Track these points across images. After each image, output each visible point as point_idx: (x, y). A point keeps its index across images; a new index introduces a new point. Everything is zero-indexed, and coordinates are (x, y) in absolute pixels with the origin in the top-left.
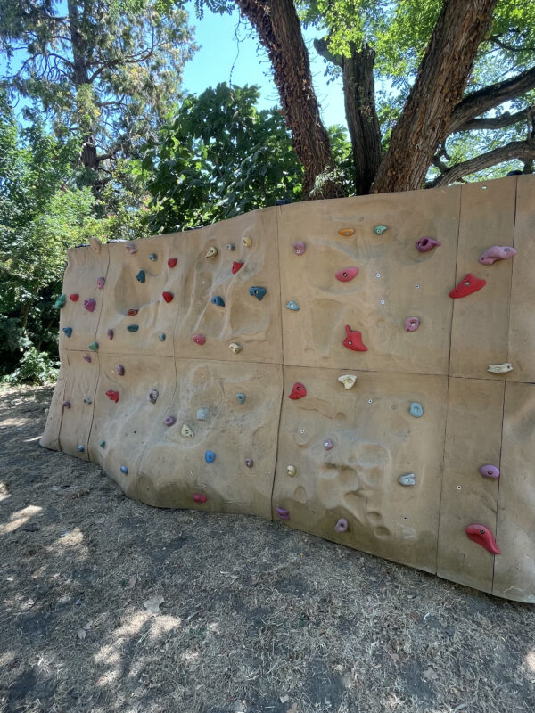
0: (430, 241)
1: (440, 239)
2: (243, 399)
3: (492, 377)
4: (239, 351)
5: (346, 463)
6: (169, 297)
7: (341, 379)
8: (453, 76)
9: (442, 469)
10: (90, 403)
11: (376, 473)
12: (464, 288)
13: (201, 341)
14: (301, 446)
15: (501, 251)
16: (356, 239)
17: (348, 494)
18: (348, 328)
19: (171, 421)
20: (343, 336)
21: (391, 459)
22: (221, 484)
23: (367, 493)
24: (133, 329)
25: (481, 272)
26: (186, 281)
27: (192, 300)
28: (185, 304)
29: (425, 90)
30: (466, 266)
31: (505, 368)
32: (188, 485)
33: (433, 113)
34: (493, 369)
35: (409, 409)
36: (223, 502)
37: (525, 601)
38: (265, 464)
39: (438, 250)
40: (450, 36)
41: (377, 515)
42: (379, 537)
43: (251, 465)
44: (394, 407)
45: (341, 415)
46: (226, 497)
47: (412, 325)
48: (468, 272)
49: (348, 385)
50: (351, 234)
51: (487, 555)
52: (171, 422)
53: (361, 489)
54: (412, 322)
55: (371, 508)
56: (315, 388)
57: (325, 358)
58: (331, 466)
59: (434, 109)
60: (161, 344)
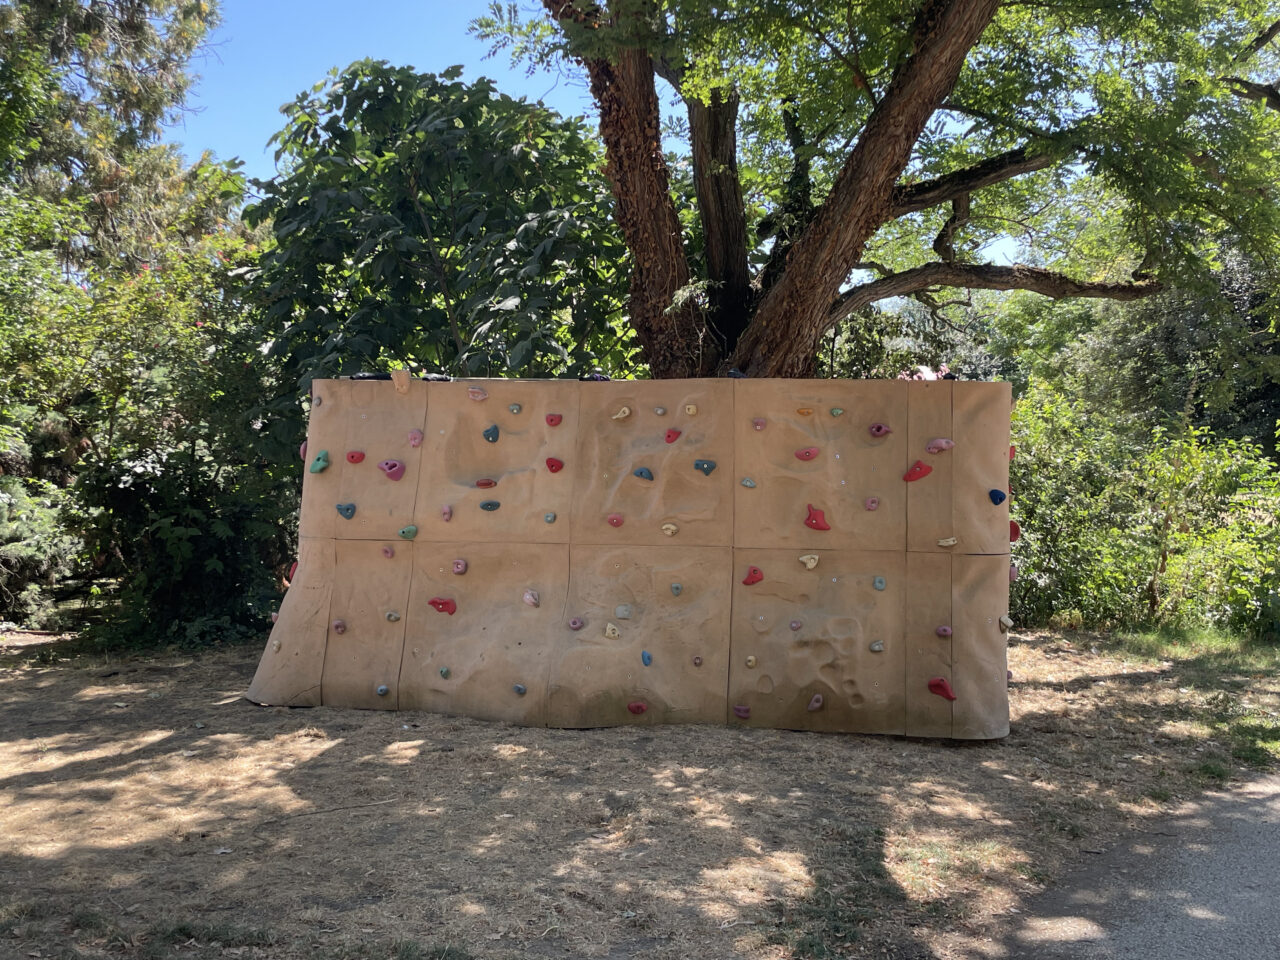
0: (884, 429)
1: (892, 426)
2: (677, 591)
3: (942, 550)
4: (674, 534)
5: (820, 637)
6: (555, 465)
7: (804, 559)
8: (871, 209)
9: (905, 637)
10: (398, 619)
11: (850, 643)
12: (915, 472)
13: (617, 523)
14: (761, 633)
15: (943, 443)
16: (813, 420)
17: (823, 667)
18: (810, 507)
19: (578, 624)
20: (805, 515)
21: (861, 628)
22: (664, 687)
23: (842, 662)
24: (491, 506)
25: (928, 460)
26: (582, 446)
27: (595, 472)
28: (582, 475)
29: (839, 218)
30: (916, 454)
31: (951, 542)
32: (624, 691)
33: (846, 243)
34: (943, 543)
35: (874, 583)
36: (668, 710)
37: (977, 738)
38: (717, 660)
39: (891, 436)
40: (868, 169)
41: (852, 683)
42: (854, 706)
43: (698, 663)
44: (859, 583)
45: (805, 597)
46: (670, 703)
47: (871, 505)
48: (918, 458)
49: (811, 564)
50: (809, 413)
51: (946, 701)
52: (578, 626)
53: (836, 659)
54: (873, 502)
55: (846, 677)
56: (773, 571)
57: (785, 538)
58: (803, 644)
59: (848, 240)
60: (548, 527)
